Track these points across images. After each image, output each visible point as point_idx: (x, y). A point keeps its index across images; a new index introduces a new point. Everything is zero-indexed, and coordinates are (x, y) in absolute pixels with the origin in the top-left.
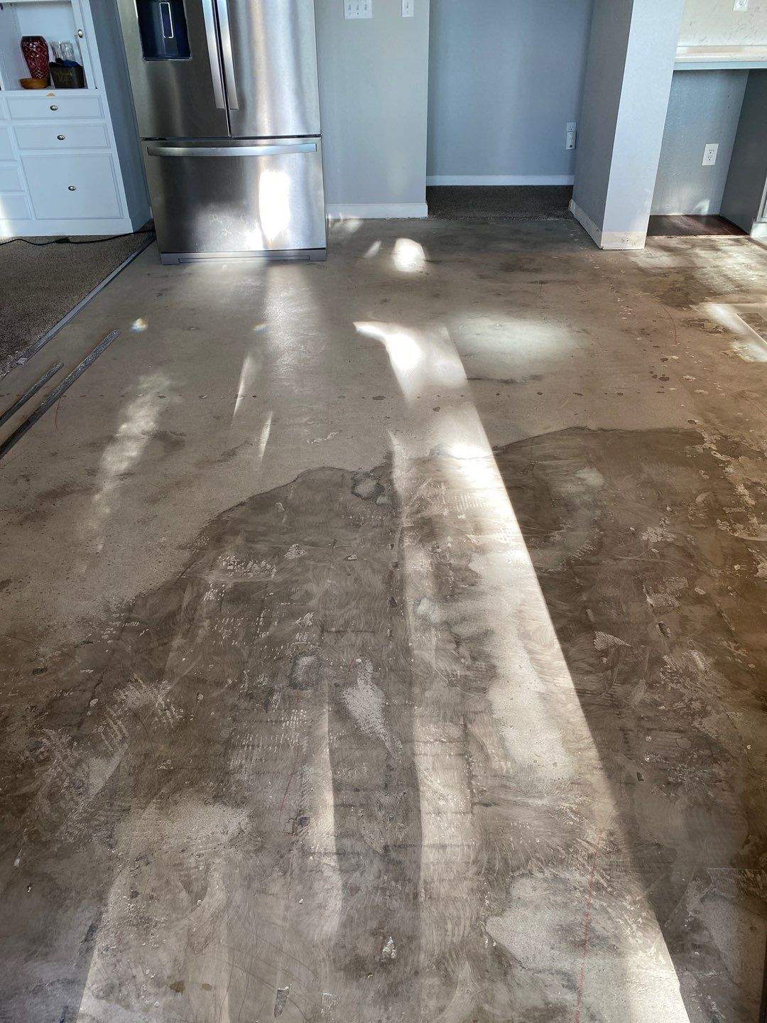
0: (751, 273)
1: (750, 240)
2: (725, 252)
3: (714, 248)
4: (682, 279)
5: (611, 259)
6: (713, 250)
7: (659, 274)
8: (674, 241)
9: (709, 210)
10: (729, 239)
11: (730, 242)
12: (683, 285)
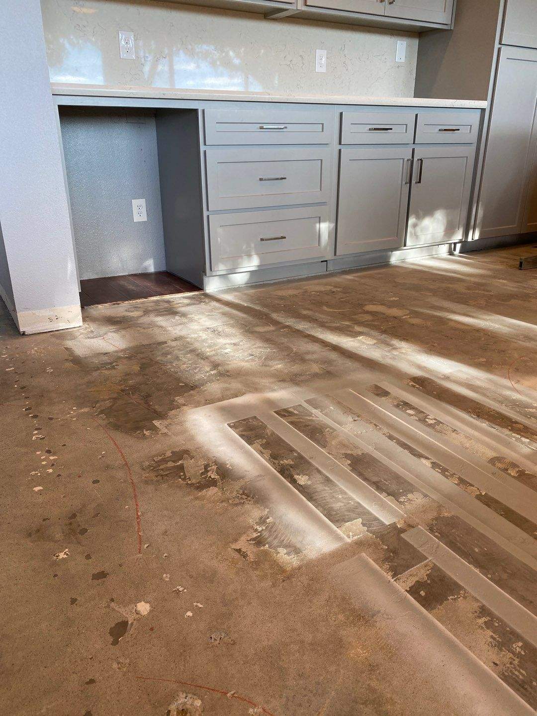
0: (222, 341)
1: (207, 296)
2: (184, 315)
3: (171, 311)
4: (136, 368)
5: (34, 350)
6: (169, 314)
7: (103, 365)
8: (122, 309)
9: (155, 268)
10: (184, 298)
11: (186, 301)
12: (139, 379)
